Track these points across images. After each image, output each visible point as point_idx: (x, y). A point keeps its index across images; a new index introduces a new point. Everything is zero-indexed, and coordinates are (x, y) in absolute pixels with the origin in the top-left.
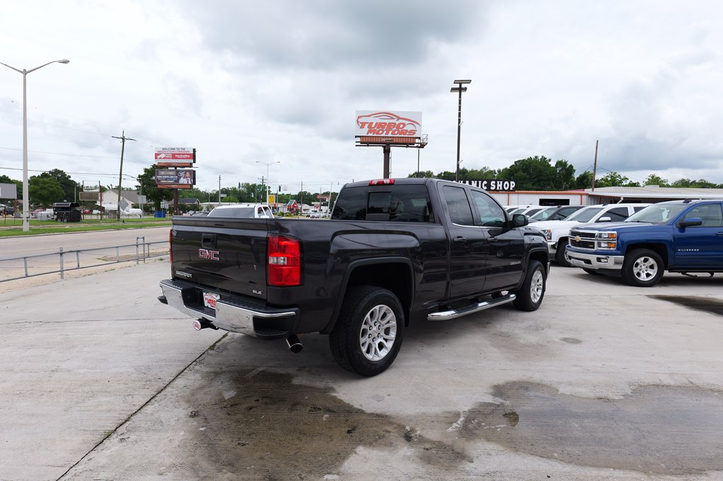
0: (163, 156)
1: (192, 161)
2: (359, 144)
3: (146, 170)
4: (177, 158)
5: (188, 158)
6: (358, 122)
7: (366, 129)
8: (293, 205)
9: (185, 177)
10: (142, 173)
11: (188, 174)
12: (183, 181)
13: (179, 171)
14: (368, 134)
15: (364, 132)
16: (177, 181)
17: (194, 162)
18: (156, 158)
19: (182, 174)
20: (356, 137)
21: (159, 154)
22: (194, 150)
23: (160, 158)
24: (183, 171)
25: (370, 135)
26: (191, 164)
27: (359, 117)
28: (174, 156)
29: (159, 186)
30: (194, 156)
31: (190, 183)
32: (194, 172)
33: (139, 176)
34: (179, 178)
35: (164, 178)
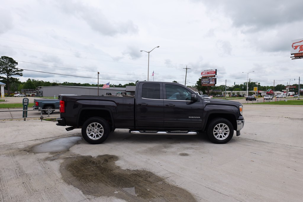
0: (204, 73)
1: (215, 74)
2: (294, 58)
3: (199, 79)
4: (209, 74)
5: (214, 73)
6: (292, 46)
7: (298, 49)
8: (270, 92)
9: (212, 81)
10: (198, 80)
11: (213, 80)
12: (211, 83)
13: (210, 79)
14: (299, 52)
15: (297, 51)
16: (209, 83)
17: (216, 75)
18: (202, 74)
19: (211, 80)
20: (292, 54)
21: (203, 73)
22: (216, 70)
23: (203, 74)
24: (211, 79)
25: (301, 52)
26: (215, 76)
27: (293, 44)
28: (208, 73)
29: (202, 85)
30: (216, 72)
31: (214, 83)
32: (216, 79)
33: (197, 82)
34: (210, 81)
35: (204, 82)
